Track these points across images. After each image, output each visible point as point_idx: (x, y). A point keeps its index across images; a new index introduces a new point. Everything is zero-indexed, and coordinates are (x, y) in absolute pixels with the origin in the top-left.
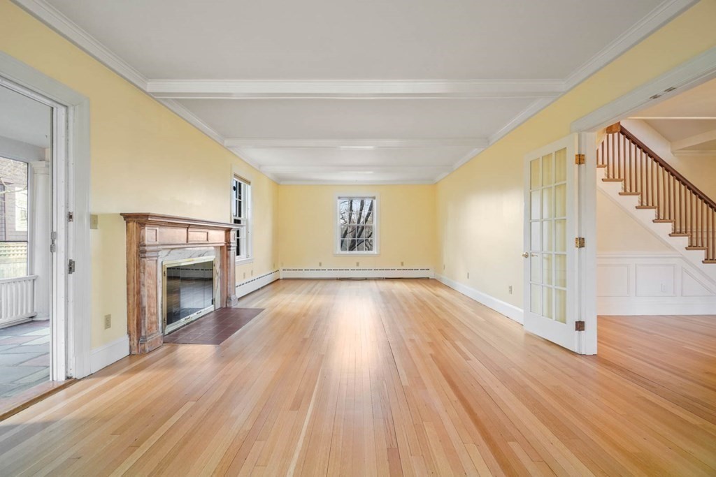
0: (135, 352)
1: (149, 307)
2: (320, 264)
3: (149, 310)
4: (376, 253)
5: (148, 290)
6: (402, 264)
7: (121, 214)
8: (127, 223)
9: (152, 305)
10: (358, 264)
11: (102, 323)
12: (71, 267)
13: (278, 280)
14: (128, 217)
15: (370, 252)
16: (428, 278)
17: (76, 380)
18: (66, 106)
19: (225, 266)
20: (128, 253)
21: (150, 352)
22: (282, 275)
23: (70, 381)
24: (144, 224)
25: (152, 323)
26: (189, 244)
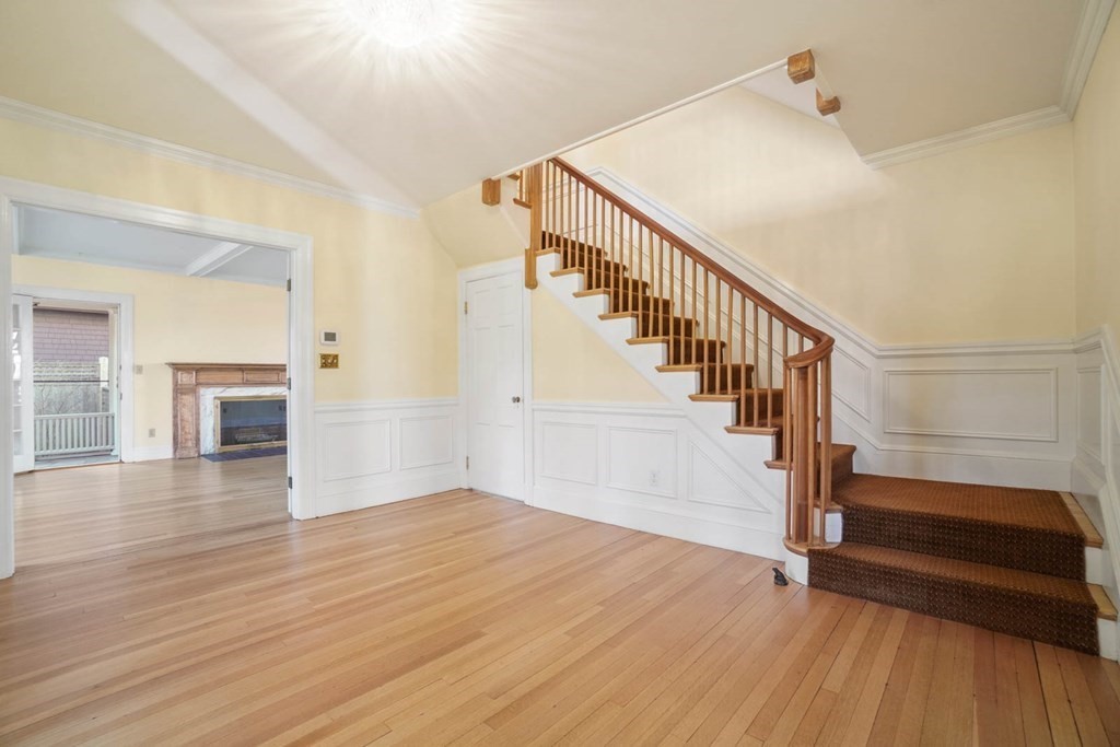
0: (176, 457)
1: (184, 428)
3: (183, 430)
5: (182, 416)
8: (172, 369)
9: (187, 426)
11: (148, 433)
14: (174, 365)
17: (124, 463)
21: (181, 458)
23: (120, 462)
24: (178, 369)
25: (186, 440)
26: (247, 383)
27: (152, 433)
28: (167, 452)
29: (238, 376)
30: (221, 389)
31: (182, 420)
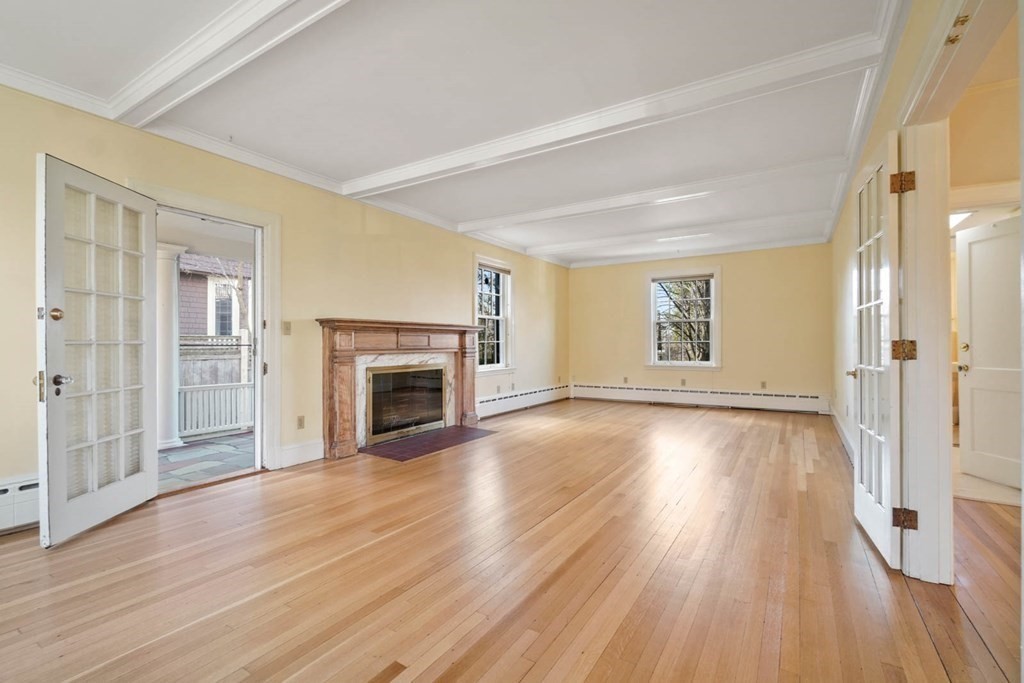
0: (327, 456)
1: (342, 413)
2: (626, 380)
3: (341, 416)
4: (714, 365)
5: (340, 396)
6: (764, 385)
7: (317, 320)
8: (323, 328)
9: (345, 411)
10: (683, 382)
11: (296, 423)
12: (265, 371)
13: (568, 399)
14: (323, 322)
15: (705, 363)
16: (817, 414)
17: (268, 471)
18: (262, 228)
19: (460, 377)
20: (324, 358)
21: (340, 458)
22: (573, 393)
23: (264, 470)
24: (335, 329)
25: (345, 430)
26: (400, 349)
27: (301, 423)
28: (317, 449)
29: (390, 339)
30: (372, 357)
31: (340, 402)
